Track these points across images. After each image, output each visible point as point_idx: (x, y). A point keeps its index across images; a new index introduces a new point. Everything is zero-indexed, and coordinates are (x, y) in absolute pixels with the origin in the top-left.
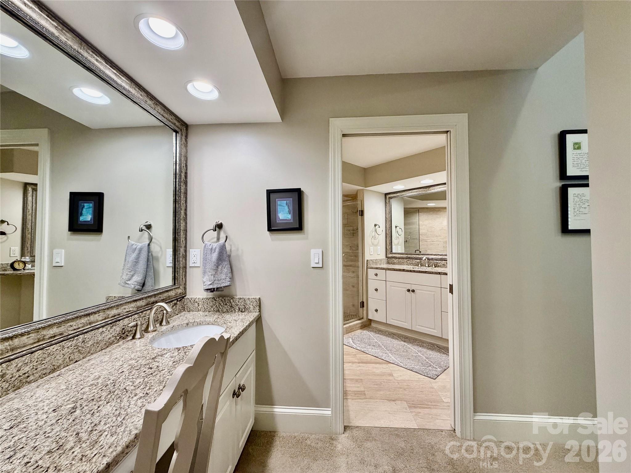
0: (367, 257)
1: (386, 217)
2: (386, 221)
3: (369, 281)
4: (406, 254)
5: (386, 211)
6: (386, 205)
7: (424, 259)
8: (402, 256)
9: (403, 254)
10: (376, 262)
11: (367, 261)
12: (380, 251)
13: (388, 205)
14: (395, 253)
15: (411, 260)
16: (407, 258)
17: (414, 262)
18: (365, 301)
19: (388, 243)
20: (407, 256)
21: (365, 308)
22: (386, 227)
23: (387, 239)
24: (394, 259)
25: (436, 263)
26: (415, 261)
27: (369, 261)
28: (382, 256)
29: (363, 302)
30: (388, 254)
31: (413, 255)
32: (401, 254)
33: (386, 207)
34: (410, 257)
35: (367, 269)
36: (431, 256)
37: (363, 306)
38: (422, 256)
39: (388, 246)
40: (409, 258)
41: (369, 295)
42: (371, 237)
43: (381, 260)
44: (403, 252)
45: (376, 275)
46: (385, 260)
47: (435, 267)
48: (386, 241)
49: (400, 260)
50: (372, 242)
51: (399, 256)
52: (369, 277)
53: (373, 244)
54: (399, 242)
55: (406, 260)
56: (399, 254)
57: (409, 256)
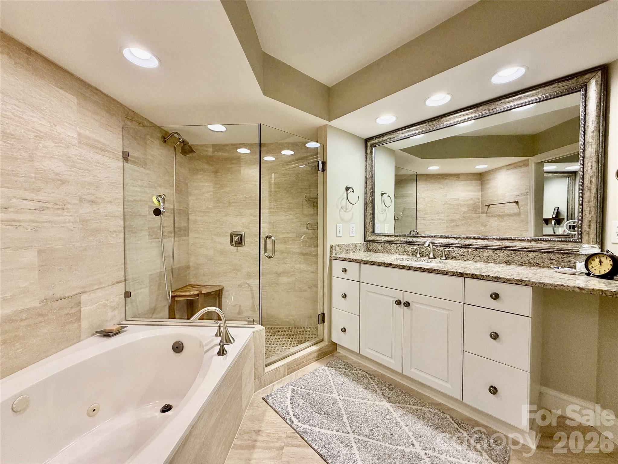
0: (331, 240)
1: (365, 177)
2: (366, 183)
3: (334, 280)
4: (396, 236)
5: (366, 166)
6: (366, 158)
7: (427, 244)
8: (389, 238)
9: (391, 236)
10: (348, 248)
11: (332, 246)
12: (354, 230)
13: (368, 157)
14: (378, 235)
15: (404, 245)
16: (397, 242)
17: (408, 250)
18: (326, 312)
19: (368, 219)
20: (397, 238)
21: (326, 324)
22: (365, 193)
23: (367, 211)
24: (376, 244)
25: (448, 252)
26: (410, 248)
27: (334, 248)
28: (358, 238)
29: (323, 314)
30: (367, 236)
31: (408, 238)
32: (388, 236)
33: (366, 161)
34: (402, 241)
35: (331, 260)
36: (438, 239)
37: (324, 321)
38: (423, 240)
39: (367, 223)
40: (402, 243)
41: (334, 304)
42: (340, 207)
43: (356, 245)
44: (392, 232)
45: (345, 271)
46: (362, 246)
47: (446, 259)
48: (365, 215)
49: (386, 245)
50: (340, 216)
51: (385, 238)
52: (334, 274)
53: (342, 220)
54: (386, 217)
55: (395, 246)
56: (384, 235)
57: (401, 239)
